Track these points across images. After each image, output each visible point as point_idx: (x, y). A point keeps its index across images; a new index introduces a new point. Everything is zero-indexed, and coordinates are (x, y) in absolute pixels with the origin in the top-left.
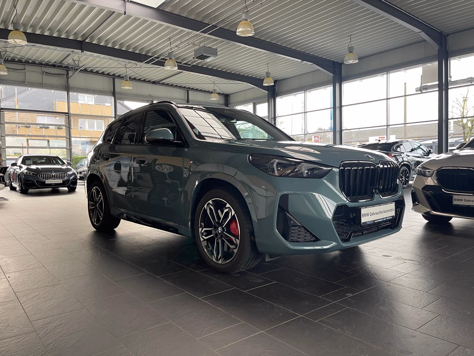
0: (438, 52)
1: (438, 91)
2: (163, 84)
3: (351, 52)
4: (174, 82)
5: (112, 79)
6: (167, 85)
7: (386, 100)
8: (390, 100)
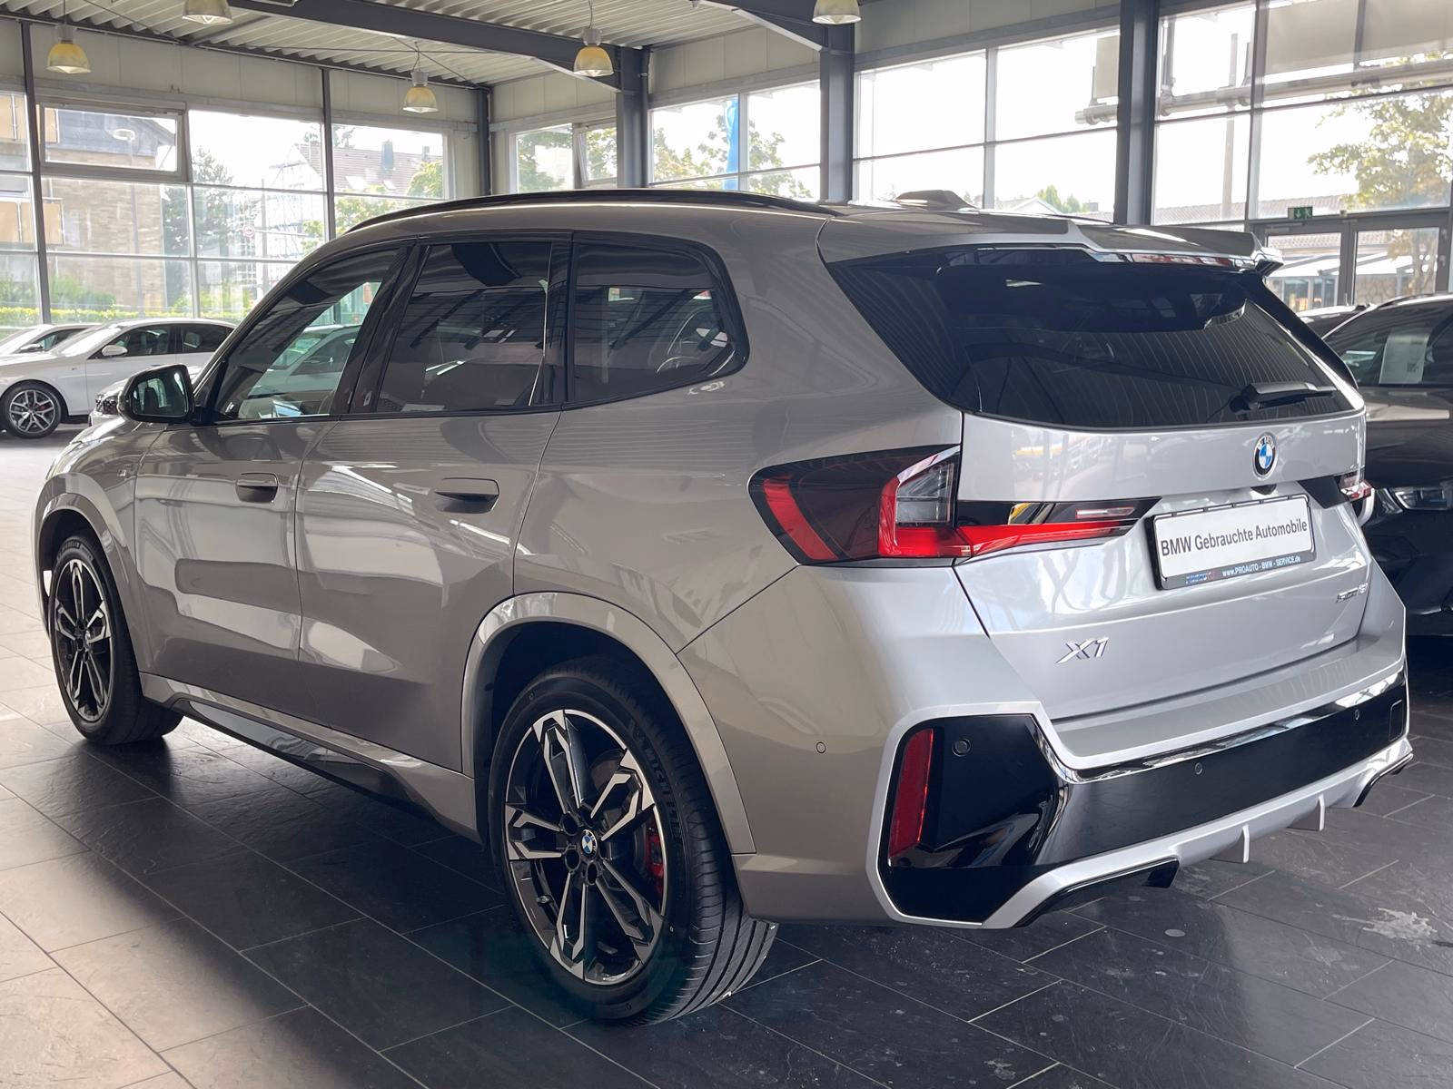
1: (1117, 128)
4: (266, 39)
5: (20, 25)
6: (243, 49)
7: (982, 148)
8: (998, 147)
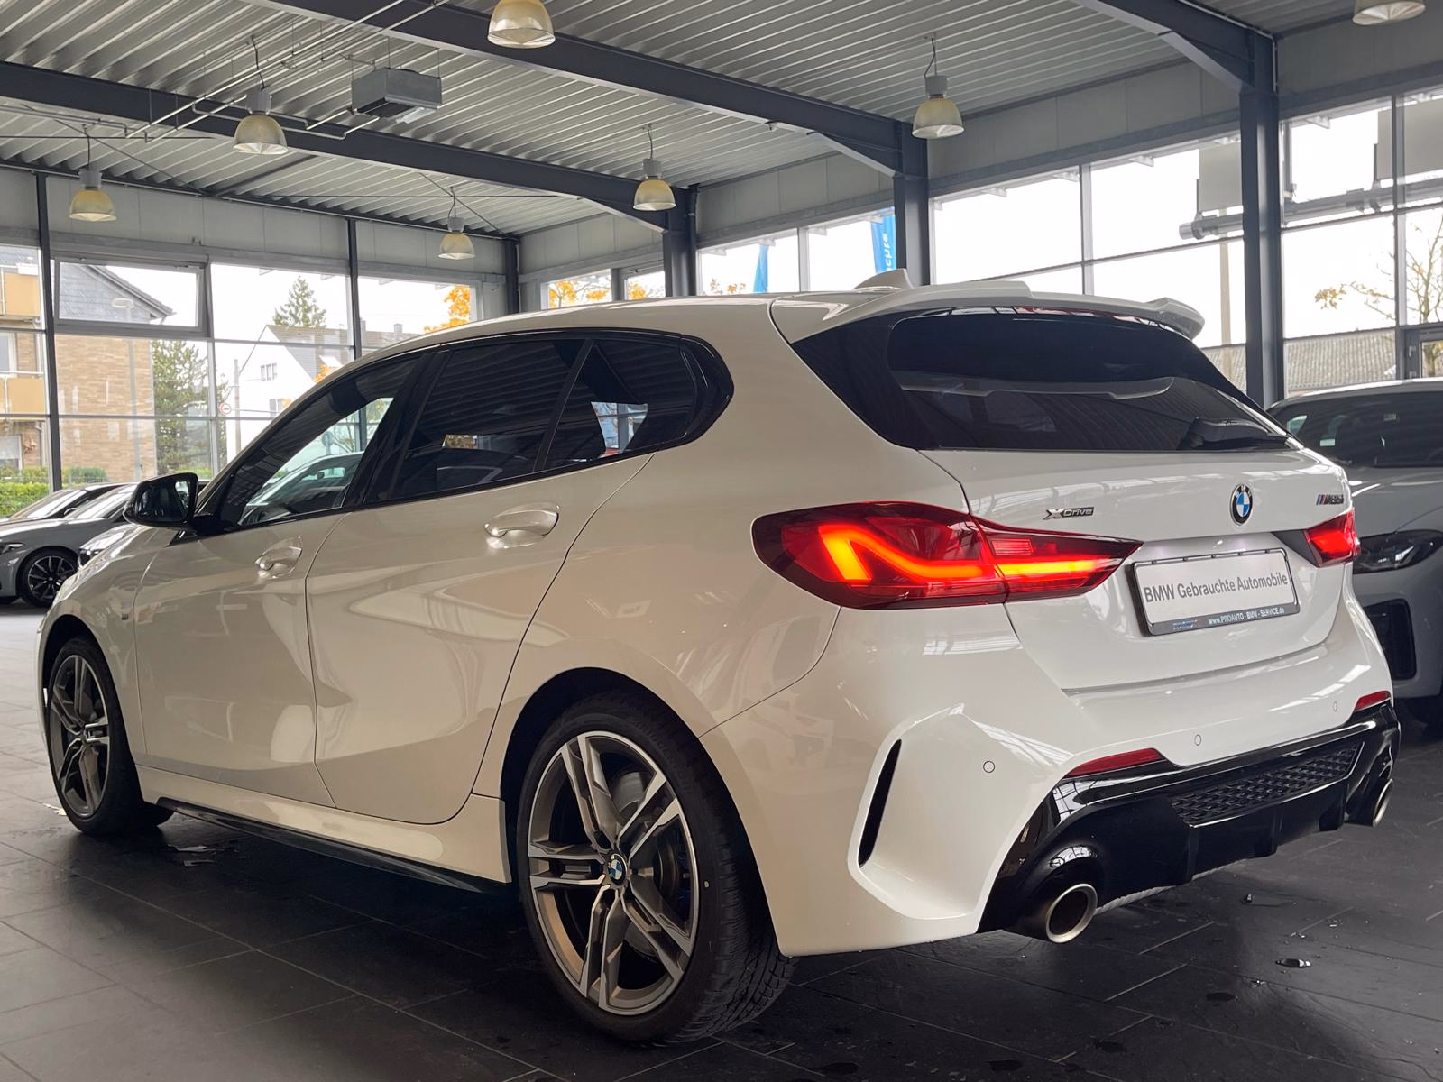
0: (1241, 100)
2: (250, 197)
3: (937, 96)
4: (292, 188)
5: (35, 177)
6: (267, 200)
7: (1079, 267)
8: (1096, 267)
